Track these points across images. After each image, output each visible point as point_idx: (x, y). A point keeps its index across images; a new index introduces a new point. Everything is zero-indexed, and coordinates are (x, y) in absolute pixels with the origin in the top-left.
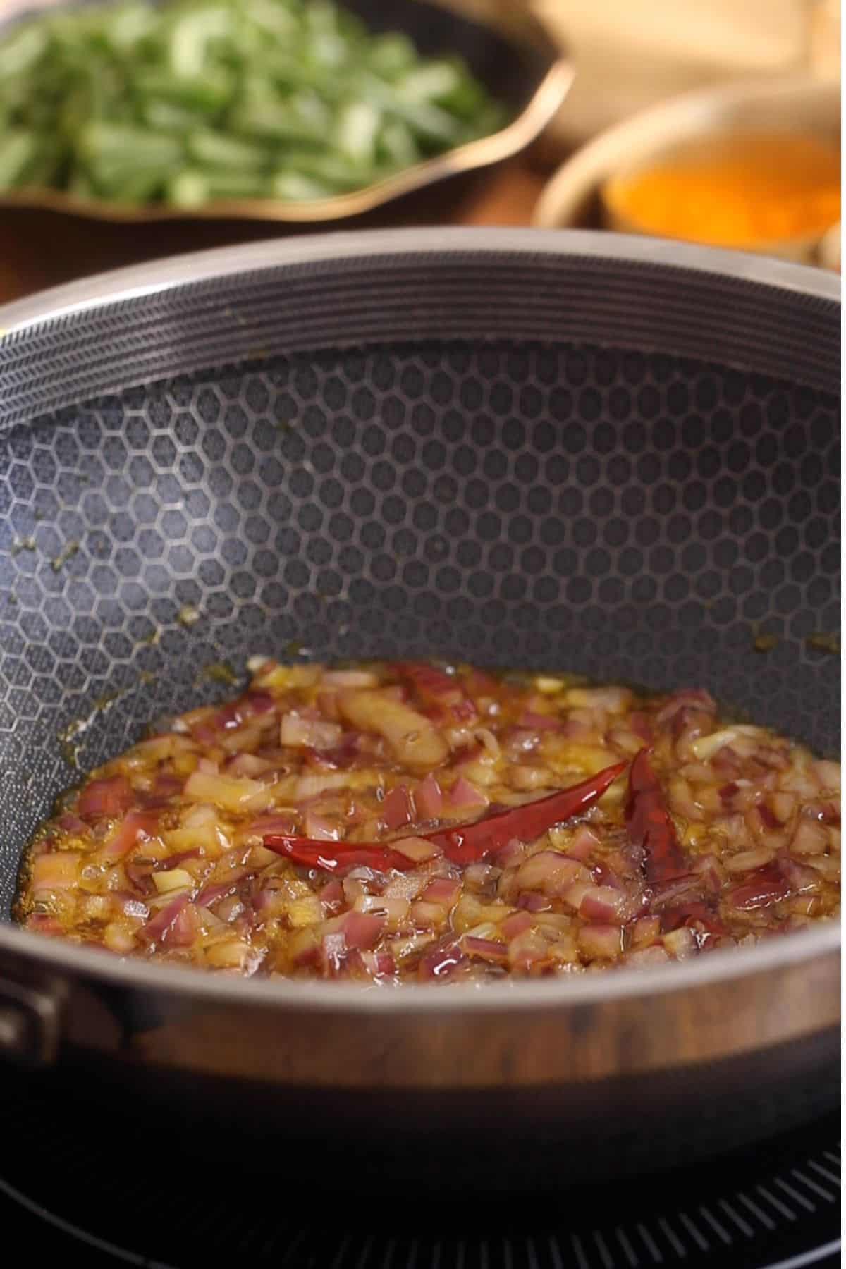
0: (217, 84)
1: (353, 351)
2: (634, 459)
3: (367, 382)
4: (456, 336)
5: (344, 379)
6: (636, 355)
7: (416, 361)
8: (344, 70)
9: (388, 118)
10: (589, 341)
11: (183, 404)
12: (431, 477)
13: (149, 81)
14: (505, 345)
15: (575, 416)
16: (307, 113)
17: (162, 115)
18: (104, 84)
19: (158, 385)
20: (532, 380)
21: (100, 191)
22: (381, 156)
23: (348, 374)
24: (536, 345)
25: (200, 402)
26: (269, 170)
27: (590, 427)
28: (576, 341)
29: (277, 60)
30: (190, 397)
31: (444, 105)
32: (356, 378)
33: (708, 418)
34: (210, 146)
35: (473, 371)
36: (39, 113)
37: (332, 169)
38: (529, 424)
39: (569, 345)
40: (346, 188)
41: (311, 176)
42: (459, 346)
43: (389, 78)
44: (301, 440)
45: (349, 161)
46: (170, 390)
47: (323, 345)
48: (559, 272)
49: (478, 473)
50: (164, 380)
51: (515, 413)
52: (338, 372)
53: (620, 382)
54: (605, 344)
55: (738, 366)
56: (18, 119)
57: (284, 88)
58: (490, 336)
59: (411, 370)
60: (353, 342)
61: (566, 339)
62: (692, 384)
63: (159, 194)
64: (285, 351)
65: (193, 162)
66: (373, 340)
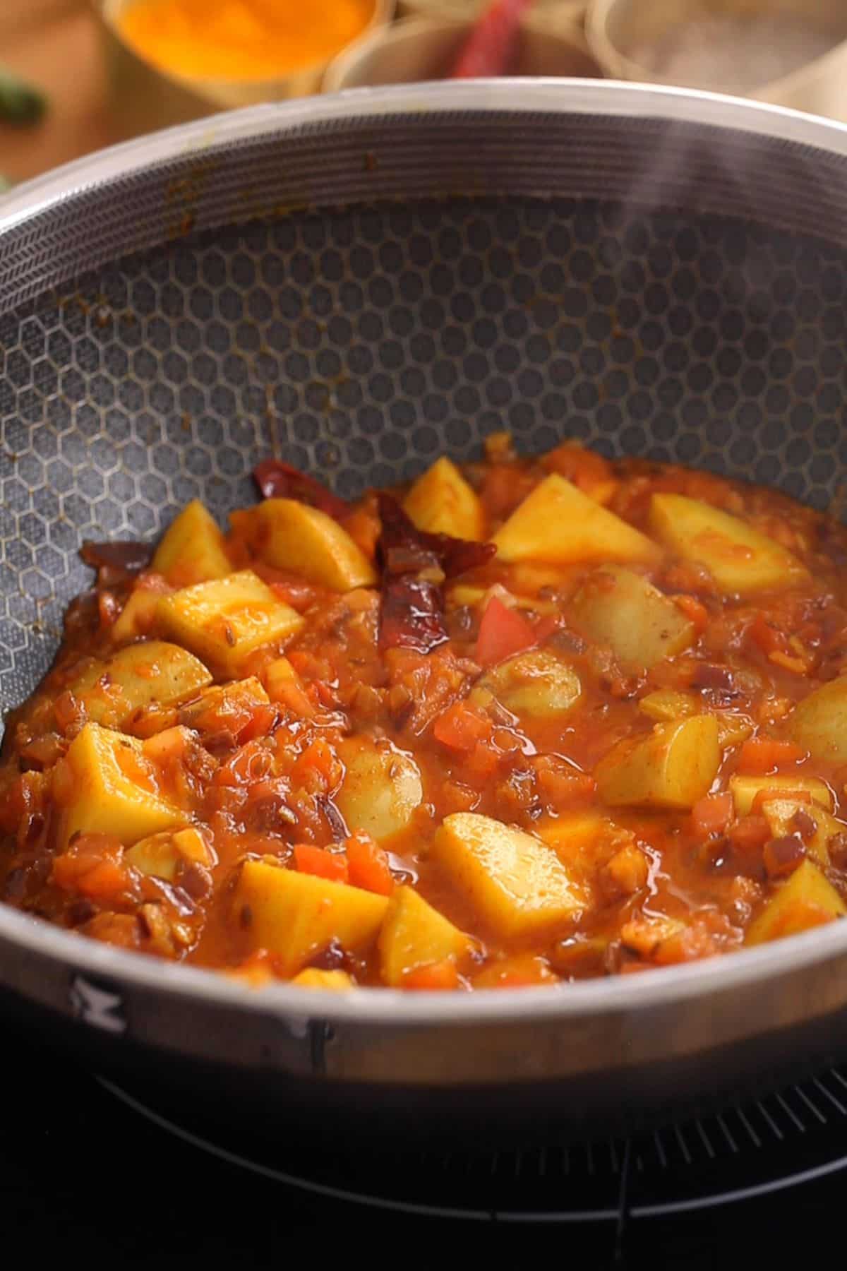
7: (216, 249)
59: (213, 259)
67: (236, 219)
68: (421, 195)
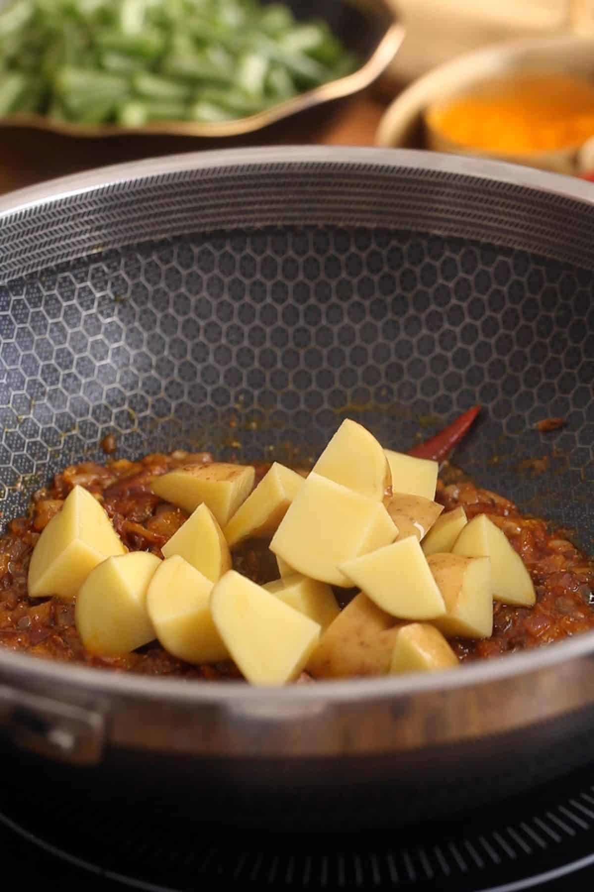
0: (153, 40)
1: (163, 242)
2: (367, 303)
3: (174, 263)
4: (235, 226)
5: (159, 262)
6: (364, 231)
7: (208, 246)
8: (243, 30)
9: (274, 64)
10: (330, 223)
11: (49, 289)
12: (224, 327)
13: (105, 38)
14: (270, 230)
15: (322, 276)
16: (217, 60)
17: (113, 61)
18: (73, 40)
19: (31, 276)
20: (291, 253)
21: (71, 115)
22: (268, 91)
23: (161, 259)
24: (292, 228)
25: (60, 286)
26: (190, 101)
27: (333, 284)
28: (321, 224)
29: (196, 23)
30: (54, 284)
31: (312, 54)
32: (167, 262)
33: (418, 270)
34: (148, 84)
35: (248, 251)
36: (27, 61)
37: (234, 99)
38: (290, 285)
39: (315, 226)
40: (245, 113)
41: (220, 105)
42: (238, 233)
43: (274, 36)
44: (131, 307)
45: (246, 94)
46: (40, 279)
47: (142, 240)
48: (307, 175)
49: (257, 322)
50: (36, 272)
51: (280, 277)
52: (155, 257)
53: (353, 249)
54: (341, 224)
55: (437, 232)
56: (13, 65)
57: (200, 43)
58: (258, 225)
59: (206, 253)
60: (163, 236)
61: (313, 222)
62: (405, 248)
63: (112, 118)
64: (117, 246)
65: (136, 95)
66: (177, 233)
67: (224, 227)
68: (358, 224)
